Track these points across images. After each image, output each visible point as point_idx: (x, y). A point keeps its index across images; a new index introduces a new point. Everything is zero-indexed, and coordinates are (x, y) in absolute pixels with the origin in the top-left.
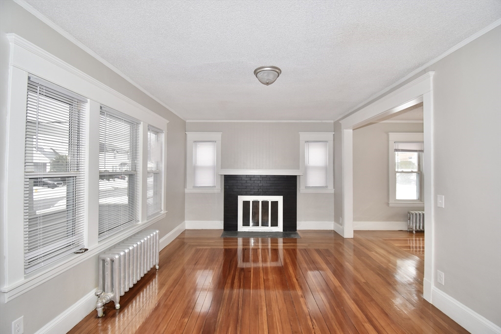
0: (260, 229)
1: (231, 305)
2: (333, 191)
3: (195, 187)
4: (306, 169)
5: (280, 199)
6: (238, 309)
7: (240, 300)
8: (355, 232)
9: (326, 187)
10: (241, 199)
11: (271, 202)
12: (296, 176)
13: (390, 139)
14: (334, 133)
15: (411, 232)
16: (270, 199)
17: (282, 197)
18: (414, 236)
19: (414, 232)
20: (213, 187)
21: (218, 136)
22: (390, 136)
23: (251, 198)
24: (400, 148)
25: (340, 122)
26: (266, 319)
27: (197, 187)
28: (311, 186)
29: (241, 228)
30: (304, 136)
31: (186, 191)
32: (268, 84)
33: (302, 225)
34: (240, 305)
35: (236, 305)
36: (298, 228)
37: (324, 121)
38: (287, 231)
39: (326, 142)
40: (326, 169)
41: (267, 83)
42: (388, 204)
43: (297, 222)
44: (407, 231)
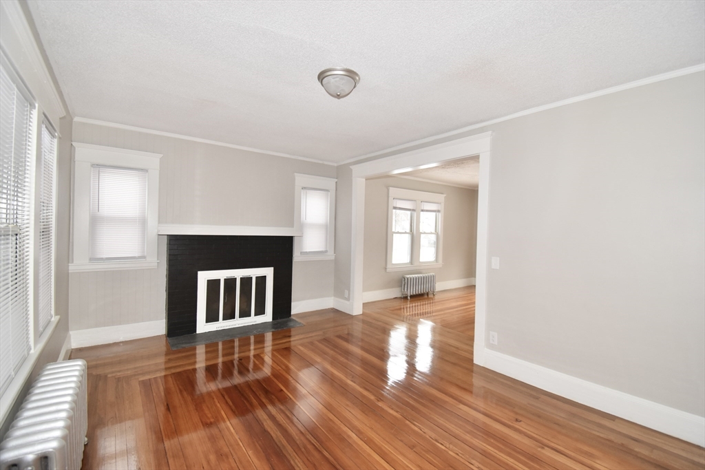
0: (238, 322)
1: (303, 450)
2: (333, 258)
3: (93, 260)
4: (302, 226)
5: (268, 272)
6: (320, 452)
7: (308, 437)
8: (365, 305)
9: (326, 251)
10: (204, 277)
11: (256, 277)
12: (292, 237)
13: (390, 195)
14: (336, 180)
15: (406, 298)
16: (254, 273)
17: (273, 268)
18: (409, 303)
19: (409, 298)
20: (139, 257)
21: (153, 161)
22: (390, 191)
23: (222, 275)
24: (398, 206)
25: (351, 167)
26: (368, 447)
27: (102, 259)
28: (308, 250)
29: (202, 326)
30: (301, 179)
31: (70, 268)
32: (338, 97)
33: (298, 307)
34: (317, 445)
35: (309, 447)
36: (294, 311)
37: (326, 163)
38: (277, 319)
39: (327, 190)
40: (326, 226)
41: (338, 95)
42: (386, 268)
43: (292, 303)
44: (401, 298)
